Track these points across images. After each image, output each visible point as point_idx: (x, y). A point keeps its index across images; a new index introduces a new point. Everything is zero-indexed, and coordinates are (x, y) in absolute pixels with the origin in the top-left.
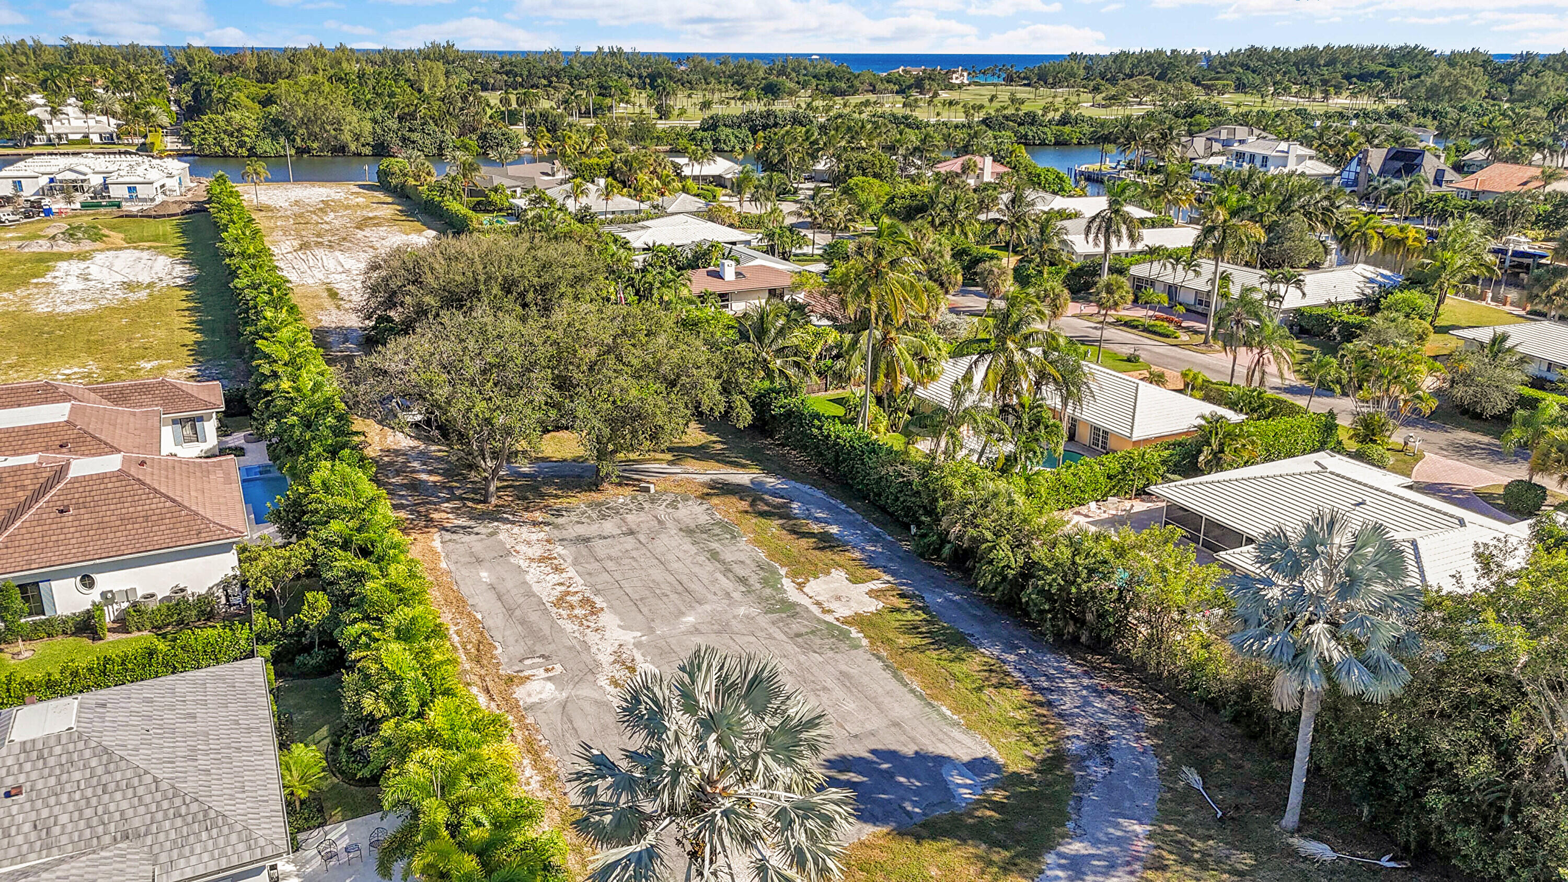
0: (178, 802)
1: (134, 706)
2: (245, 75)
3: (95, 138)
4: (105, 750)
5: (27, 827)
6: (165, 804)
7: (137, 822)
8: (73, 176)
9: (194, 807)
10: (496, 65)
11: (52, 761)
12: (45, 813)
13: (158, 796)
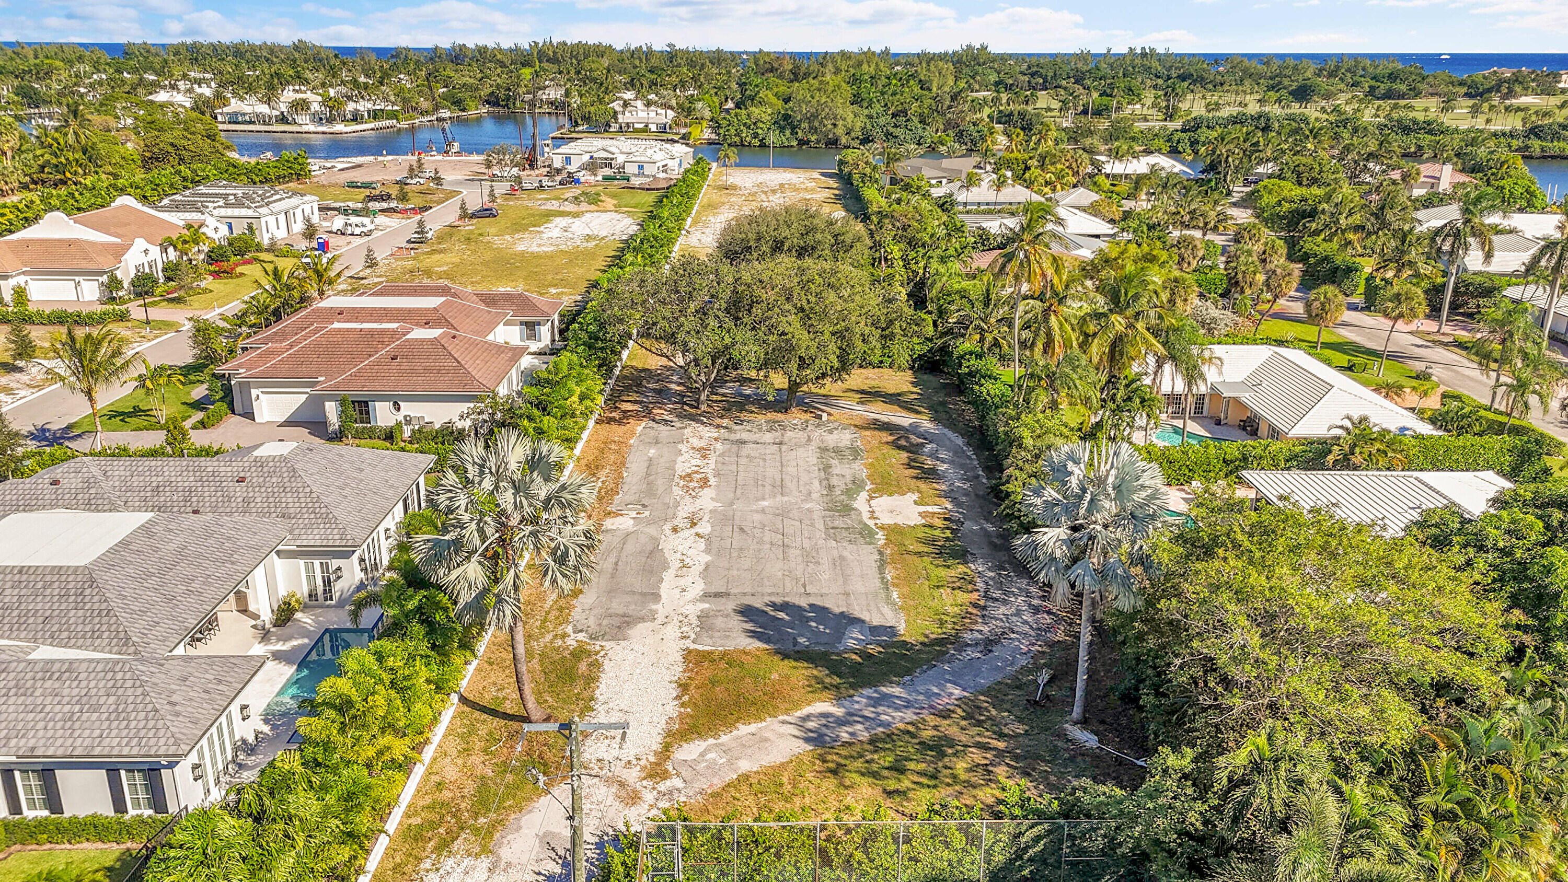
0: (317, 505)
1: (330, 456)
2: (781, 77)
3: (653, 128)
4: (294, 471)
5: (240, 499)
6: (310, 505)
7: (292, 510)
8: (604, 155)
9: (324, 510)
10: (1025, 66)
11: (265, 469)
12: (251, 494)
13: (309, 500)
